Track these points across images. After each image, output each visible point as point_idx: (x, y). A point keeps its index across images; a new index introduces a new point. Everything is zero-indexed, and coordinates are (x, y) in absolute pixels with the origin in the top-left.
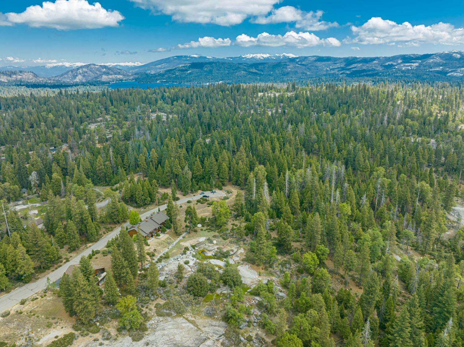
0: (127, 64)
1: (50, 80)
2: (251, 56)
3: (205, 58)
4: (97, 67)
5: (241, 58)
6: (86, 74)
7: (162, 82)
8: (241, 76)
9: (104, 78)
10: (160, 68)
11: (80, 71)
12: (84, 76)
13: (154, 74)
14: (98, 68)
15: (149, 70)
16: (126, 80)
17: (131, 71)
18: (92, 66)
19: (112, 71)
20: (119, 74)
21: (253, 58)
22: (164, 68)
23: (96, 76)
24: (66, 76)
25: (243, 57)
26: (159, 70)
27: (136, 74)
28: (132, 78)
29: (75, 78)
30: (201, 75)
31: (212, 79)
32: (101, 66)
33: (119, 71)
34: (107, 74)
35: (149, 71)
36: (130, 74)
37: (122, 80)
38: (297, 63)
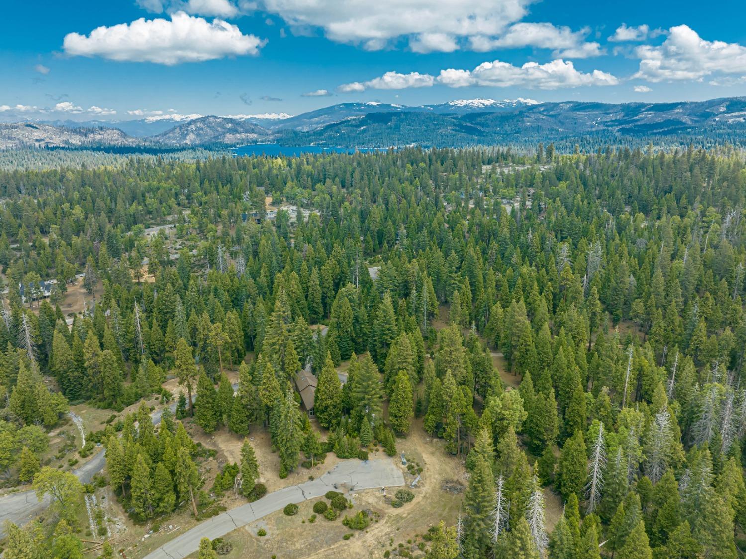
0: (267, 116)
1: (145, 141)
2: (464, 102)
3: (390, 106)
4: (218, 120)
5: (447, 105)
6: (201, 132)
7: (319, 144)
8: (446, 136)
9: (229, 138)
10: (317, 123)
11: (193, 127)
12: (198, 135)
13: (308, 132)
14: (220, 123)
15: (299, 126)
16: (262, 142)
17: (272, 128)
18: (212, 120)
19: (242, 127)
20: (253, 131)
21: (466, 106)
22: (324, 123)
23: (217, 134)
24: (171, 135)
25: (451, 104)
26: (315, 126)
27: (278, 132)
28: (271, 138)
29: (185, 139)
30: (381, 134)
31: (398, 140)
32: (224, 119)
33: (252, 127)
34: (233, 131)
35: (300, 128)
36: (270, 132)
37: (256, 142)
38: (540, 113)
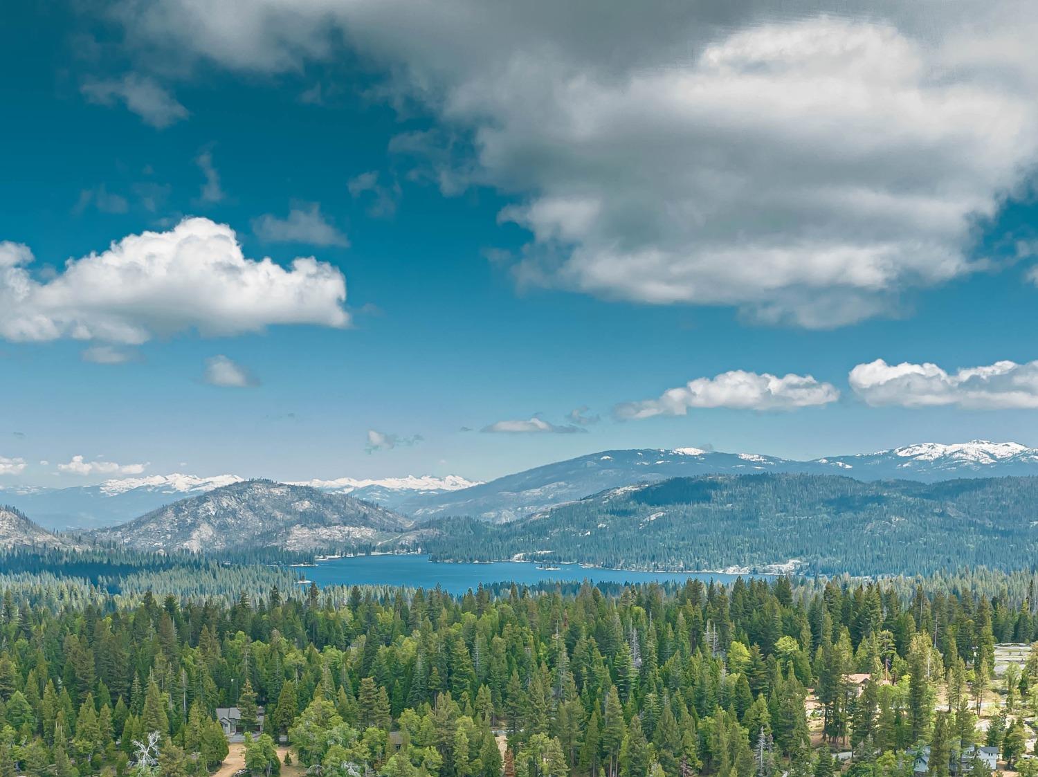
0: (412, 483)
1: (79, 541)
2: (940, 449)
3: (734, 458)
4: (277, 491)
5: (890, 458)
6: (230, 520)
7: (533, 558)
8: (885, 539)
9: (300, 538)
10: (538, 502)
11: (211, 507)
12: (222, 528)
13: (508, 525)
14: (281, 498)
15: (490, 509)
16: (384, 548)
17: (420, 512)
18: (260, 490)
19: (337, 509)
20: (365, 521)
21: (945, 458)
22: (554, 500)
23: (269, 526)
24: (152, 526)
25: (902, 454)
26: (530, 509)
27: (430, 524)
28: (410, 538)
29: (187, 537)
30: (705, 532)
31: (751, 550)
32: (293, 488)
33: (364, 509)
34: (312, 520)
35: (492, 514)
36: (409, 525)
37: (368, 548)
